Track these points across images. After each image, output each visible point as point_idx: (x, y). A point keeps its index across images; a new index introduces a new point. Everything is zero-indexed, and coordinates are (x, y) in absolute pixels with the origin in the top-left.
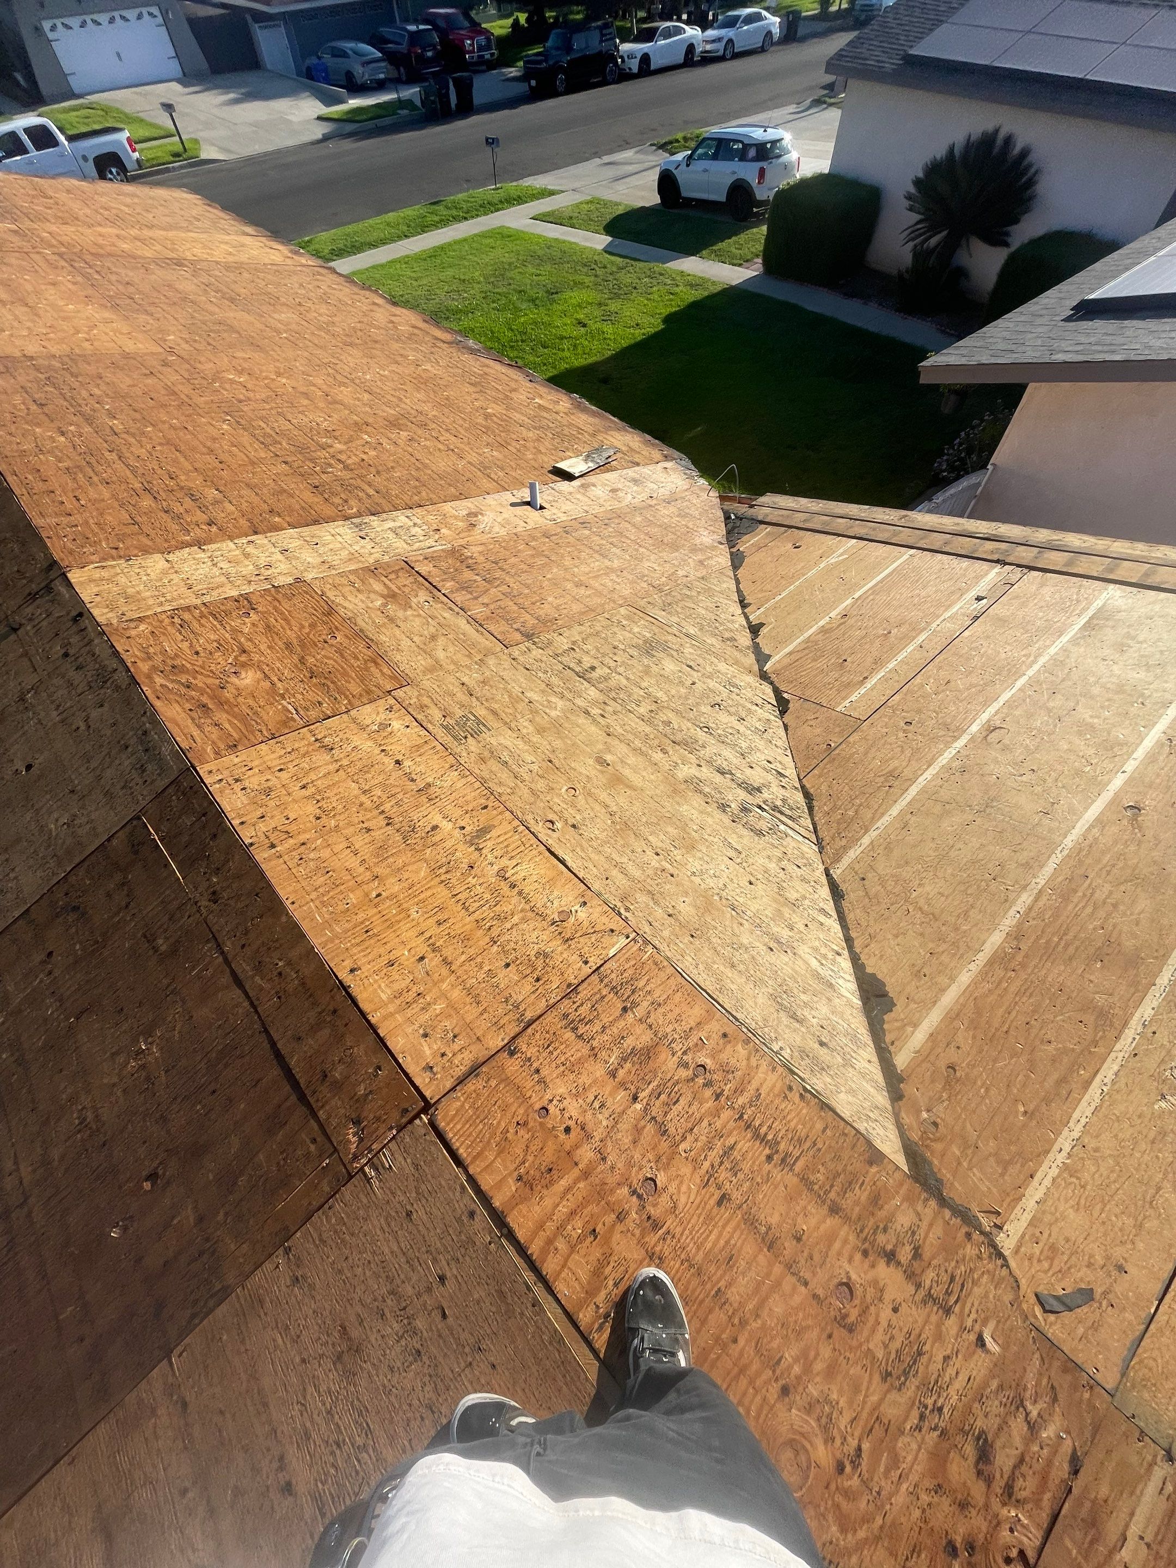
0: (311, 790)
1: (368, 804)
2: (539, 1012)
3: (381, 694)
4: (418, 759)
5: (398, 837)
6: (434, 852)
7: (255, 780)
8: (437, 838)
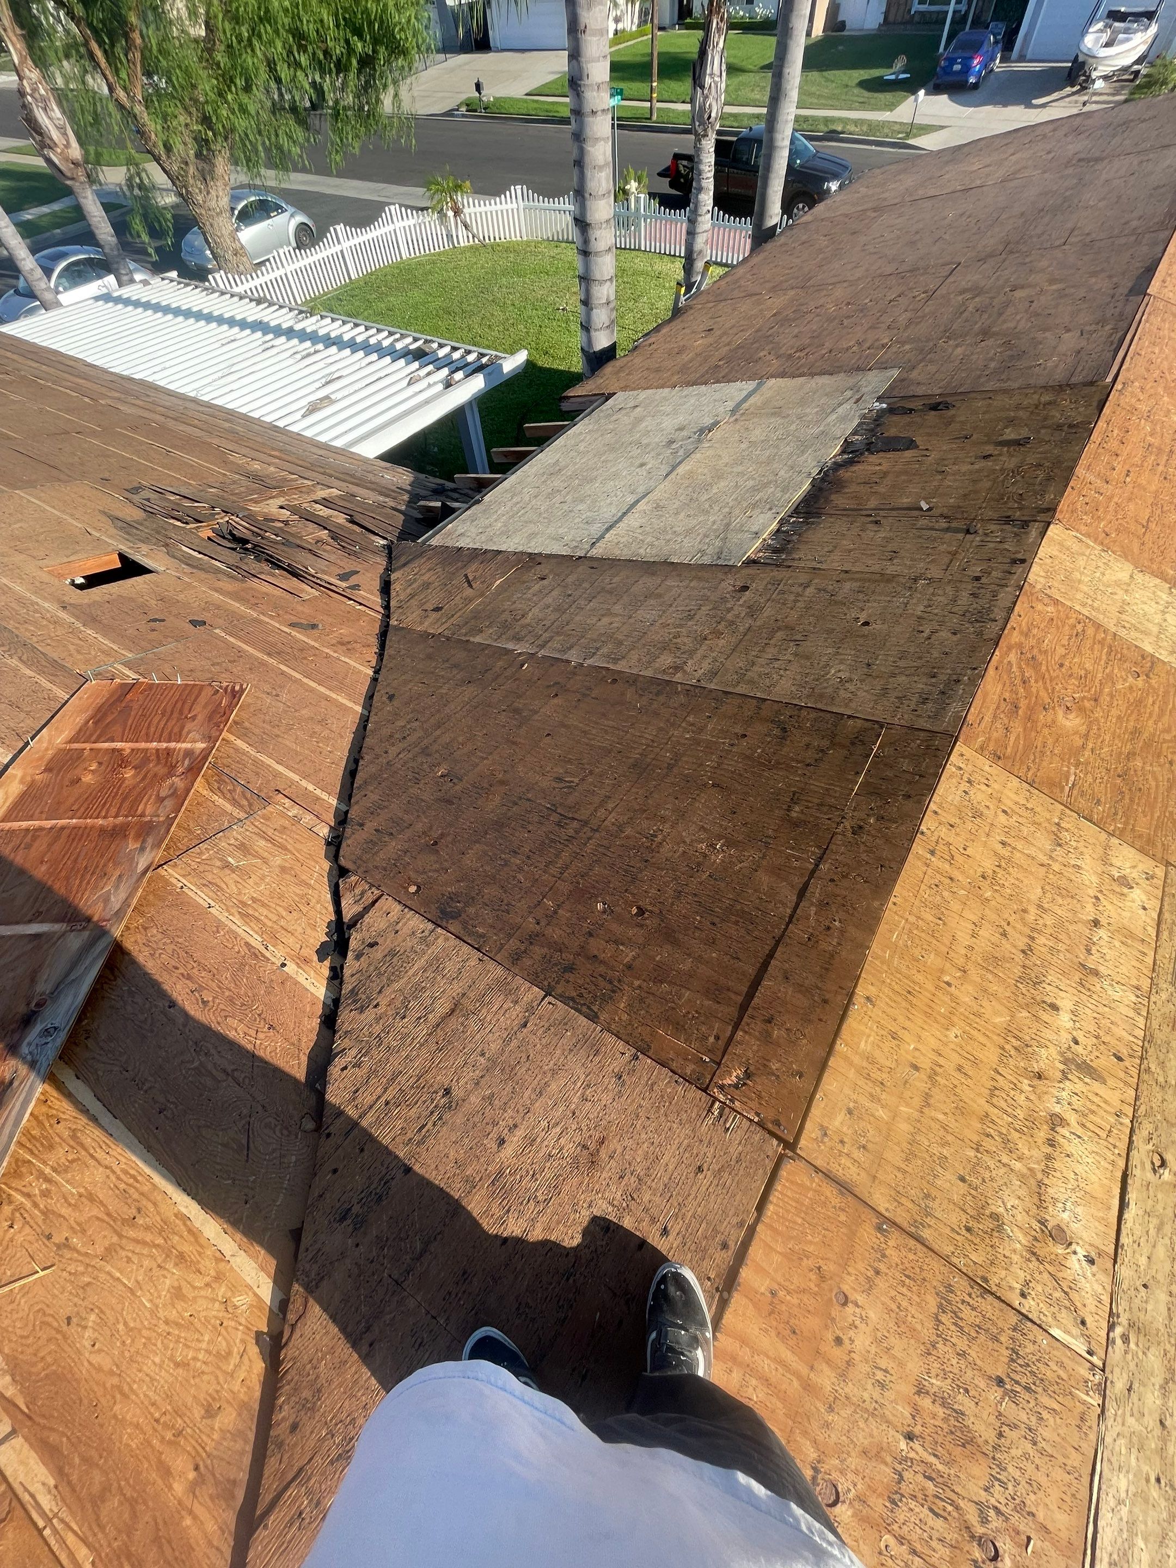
0: (1005, 852)
1: (1031, 917)
2: (936, 1247)
3: (1159, 855)
4: (1117, 944)
5: (1018, 971)
6: (1027, 1022)
7: (980, 797)
8: (1045, 1017)
